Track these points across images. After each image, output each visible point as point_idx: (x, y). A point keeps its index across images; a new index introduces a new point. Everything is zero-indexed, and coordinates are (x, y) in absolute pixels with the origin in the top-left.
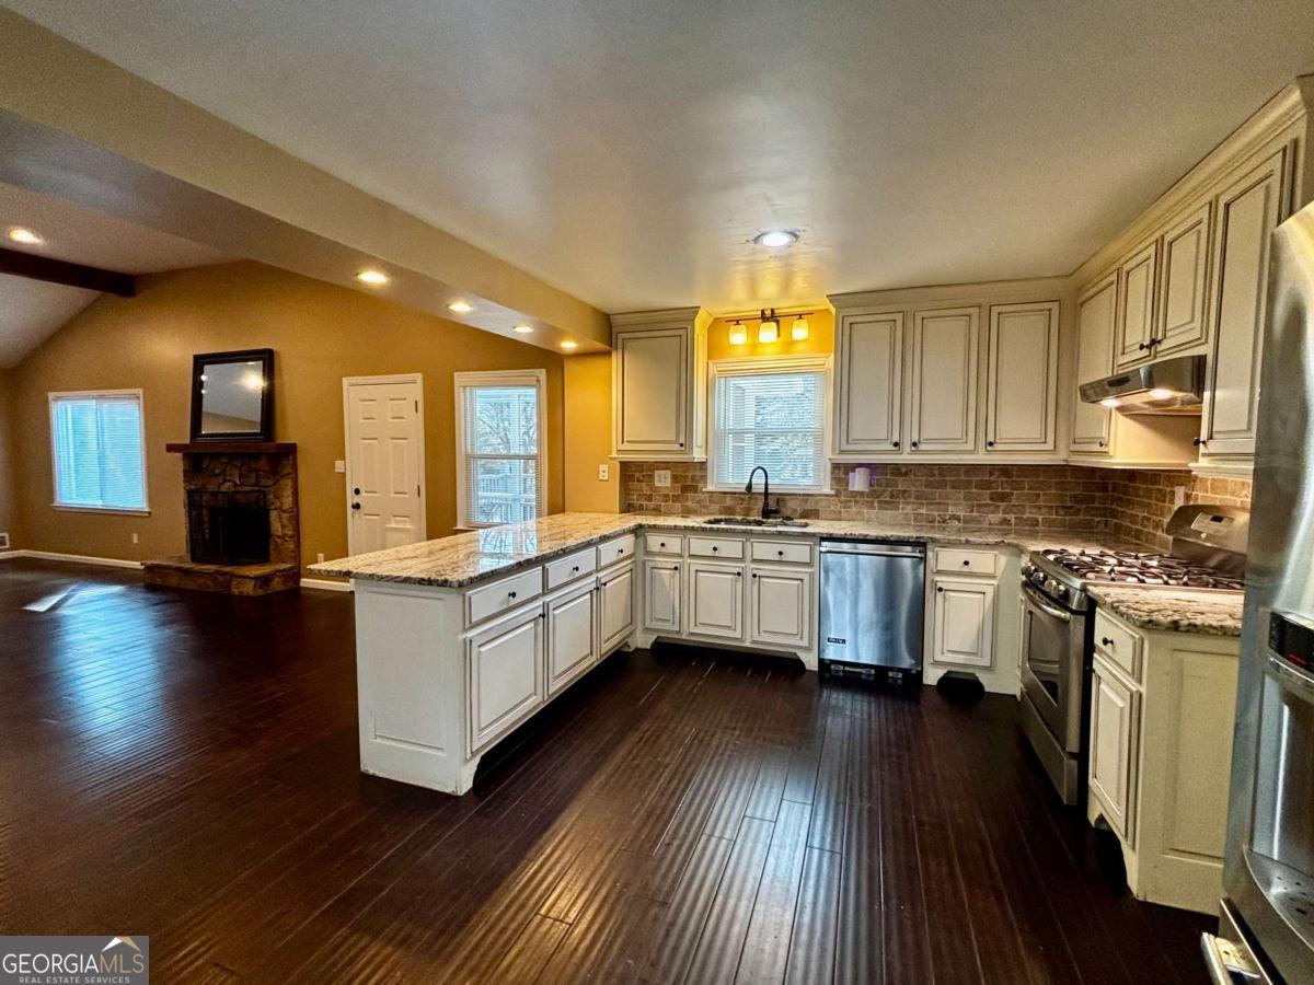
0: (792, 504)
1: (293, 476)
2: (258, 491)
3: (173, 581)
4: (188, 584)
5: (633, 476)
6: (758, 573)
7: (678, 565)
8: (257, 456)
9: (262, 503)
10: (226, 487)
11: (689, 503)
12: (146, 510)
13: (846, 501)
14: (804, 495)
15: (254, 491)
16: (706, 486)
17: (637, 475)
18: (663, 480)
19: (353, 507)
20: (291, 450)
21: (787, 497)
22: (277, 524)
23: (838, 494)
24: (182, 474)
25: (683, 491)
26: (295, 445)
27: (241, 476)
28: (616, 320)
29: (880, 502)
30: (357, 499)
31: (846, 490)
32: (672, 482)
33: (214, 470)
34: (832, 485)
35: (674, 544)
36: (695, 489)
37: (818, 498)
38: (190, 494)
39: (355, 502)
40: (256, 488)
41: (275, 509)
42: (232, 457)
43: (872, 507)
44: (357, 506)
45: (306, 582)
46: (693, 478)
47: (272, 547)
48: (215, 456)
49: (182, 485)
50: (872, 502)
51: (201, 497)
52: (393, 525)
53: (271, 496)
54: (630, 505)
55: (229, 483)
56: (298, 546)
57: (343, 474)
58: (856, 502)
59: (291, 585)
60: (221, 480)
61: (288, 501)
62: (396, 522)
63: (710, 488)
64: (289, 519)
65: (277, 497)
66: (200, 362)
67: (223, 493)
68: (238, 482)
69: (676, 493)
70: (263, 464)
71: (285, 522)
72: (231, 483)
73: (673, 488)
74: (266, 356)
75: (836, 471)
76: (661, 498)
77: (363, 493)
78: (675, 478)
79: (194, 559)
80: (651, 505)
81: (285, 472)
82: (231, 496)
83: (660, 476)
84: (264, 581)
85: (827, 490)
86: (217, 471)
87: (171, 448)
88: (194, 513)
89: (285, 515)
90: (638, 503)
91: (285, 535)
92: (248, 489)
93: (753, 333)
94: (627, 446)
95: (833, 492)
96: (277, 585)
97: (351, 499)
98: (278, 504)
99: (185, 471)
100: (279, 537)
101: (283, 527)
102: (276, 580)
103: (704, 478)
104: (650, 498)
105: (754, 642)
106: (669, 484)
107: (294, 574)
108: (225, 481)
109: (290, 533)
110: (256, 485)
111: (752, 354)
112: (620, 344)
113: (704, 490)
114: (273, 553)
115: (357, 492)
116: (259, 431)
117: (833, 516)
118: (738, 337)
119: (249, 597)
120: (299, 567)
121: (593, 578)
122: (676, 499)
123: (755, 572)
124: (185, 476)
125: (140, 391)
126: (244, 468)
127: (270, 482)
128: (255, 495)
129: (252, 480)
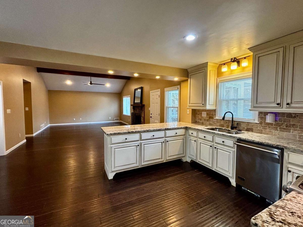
0: (243, 125)
5: (197, 113)
6: (217, 147)
7: (196, 140)
11: (211, 122)
12: (130, 116)
13: (265, 126)
14: (247, 123)
16: (215, 117)
17: (198, 113)
18: (204, 115)
21: (241, 123)
23: (261, 123)
25: (209, 118)
26: (145, 105)
28: (189, 70)
29: (280, 128)
30: (151, 116)
31: (264, 122)
32: (207, 115)
33: (136, 109)
34: (258, 120)
35: (195, 133)
36: (212, 118)
37: (253, 124)
38: (132, 113)
42: (138, 107)
43: (277, 130)
46: (212, 115)
48: (135, 106)
50: (277, 128)
54: (196, 121)
55: (137, 111)
57: (150, 111)
58: (269, 127)
61: (143, 115)
62: (156, 121)
63: (217, 118)
66: (135, 90)
69: (207, 119)
73: (207, 117)
74: (142, 88)
75: (261, 114)
76: (204, 120)
78: (207, 114)
80: (201, 122)
81: (143, 110)
83: (203, 113)
85: (257, 121)
87: (132, 105)
90: (198, 121)
92: (139, 113)
93: (229, 67)
94: (191, 105)
95: (258, 122)
99: (133, 109)
103: (215, 114)
104: (201, 120)
105: (215, 169)
106: (206, 116)
109: (143, 121)
111: (231, 74)
112: (190, 77)
113: (215, 118)
115: (151, 114)
116: (140, 102)
117: (259, 131)
118: (224, 69)
121: (164, 139)
122: (208, 120)
123: (216, 147)
125: (130, 96)
126: (139, 109)
128: (140, 114)
129: (139, 111)
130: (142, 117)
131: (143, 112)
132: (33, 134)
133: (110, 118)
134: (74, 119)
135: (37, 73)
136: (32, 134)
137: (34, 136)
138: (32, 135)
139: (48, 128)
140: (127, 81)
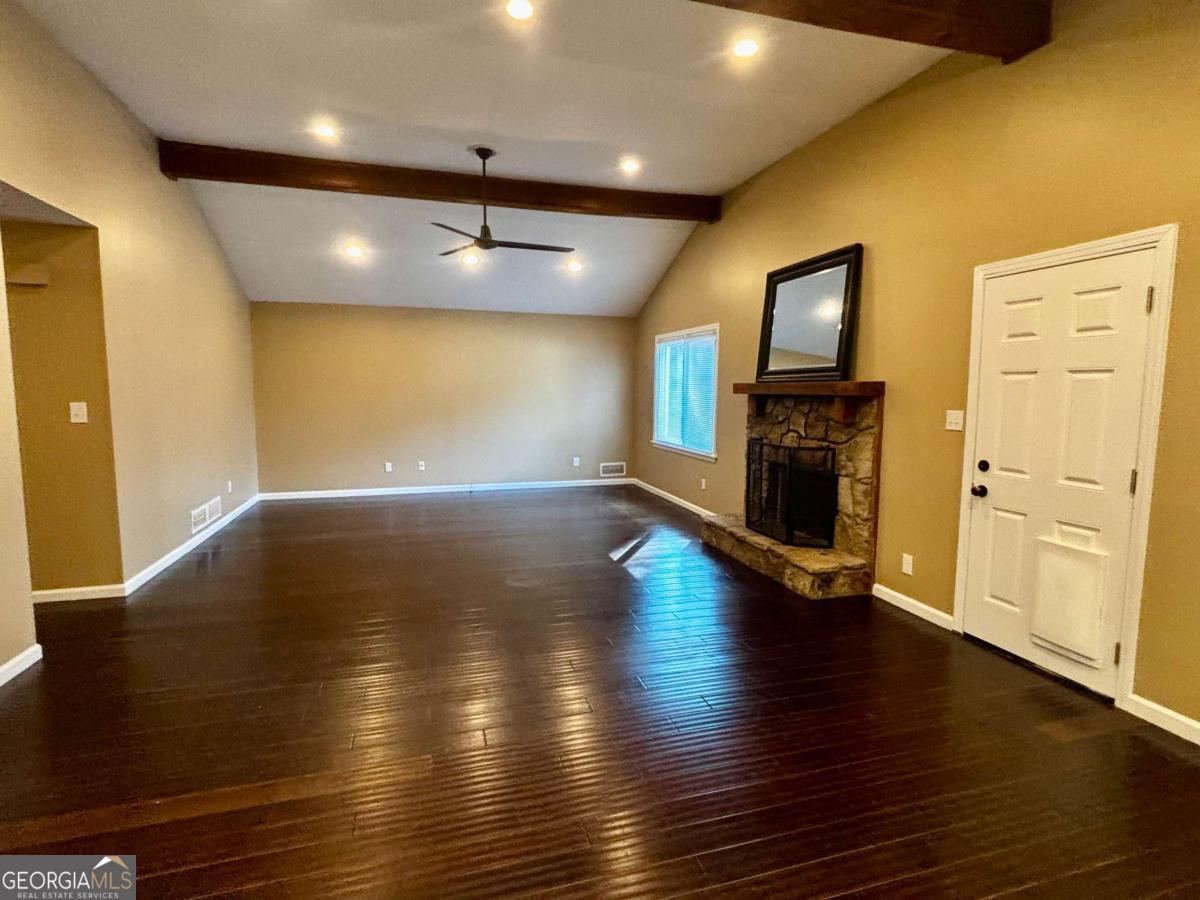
1: (875, 430)
2: (828, 449)
3: (726, 546)
4: (739, 554)
8: (828, 400)
9: (829, 464)
10: (789, 440)
12: (713, 456)
15: (821, 449)
19: (975, 492)
20: (876, 391)
22: (848, 497)
24: (746, 421)
26: (883, 384)
27: (806, 425)
30: (981, 479)
33: (777, 417)
38: (751, 443)
39: (976, 485)
40: (825, 444)
41: (846, 476)
42: (799, 399)
44: (980, 492)
45: (880, 591)
47: (838, 529)
48: (779, 399)
49: (746, 431)
51: (761, 449)
52: (1057, 540)
53: (843, 457)
55: (793, 433)
56: (874, 534)
57: (960, 435)
59: (860, 590)
60: (784, 429)
61: (865, 467)
62: (1063, 534)
64: (865, 494)
65: (850, 459)
66: (774, 279)
67: (786, 448)
68: (803, 434)
70: (836, 411)
71: (860, 497)
72: (795, 435)
74: (852, 255)
77: (994, 469)
79: (750, 524)
81: (864, 425)
82: (793, 453)
84: (825, 579)
86: (781, 419)
87: (738, 389)
88: (753, 467)
89: (861, 487)
91: (858, 516)
92: (813, 444)
96: (841, 588)
97: (971, 477)
98: (852, 470)
99: (749, 416)
100: (848, 516)
101: (856, 503)
102: (841, 580)
107: (867, 575)
108: (789, 431)
109: (865, 514)
110: (824, 439)
114: (838, 537)
115: (983, 466)
116: (834, 365)
119: (803, 599)
120: (872, 565)
124: (749, 421)
126: (812, 415)
127: (844, 438)
128: (821, 454)
129: (820, 431)
130: (844, 483)
131: (866, 441)
132: (122, 582)
133: (577, 462)
134: (389, 467)
135: (163, 181)
136: (119, 579)
137: (127, 593)
138: (119, 586)
139: (244, 520)
140: (696, 228)
